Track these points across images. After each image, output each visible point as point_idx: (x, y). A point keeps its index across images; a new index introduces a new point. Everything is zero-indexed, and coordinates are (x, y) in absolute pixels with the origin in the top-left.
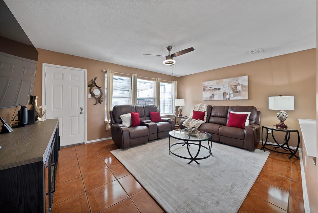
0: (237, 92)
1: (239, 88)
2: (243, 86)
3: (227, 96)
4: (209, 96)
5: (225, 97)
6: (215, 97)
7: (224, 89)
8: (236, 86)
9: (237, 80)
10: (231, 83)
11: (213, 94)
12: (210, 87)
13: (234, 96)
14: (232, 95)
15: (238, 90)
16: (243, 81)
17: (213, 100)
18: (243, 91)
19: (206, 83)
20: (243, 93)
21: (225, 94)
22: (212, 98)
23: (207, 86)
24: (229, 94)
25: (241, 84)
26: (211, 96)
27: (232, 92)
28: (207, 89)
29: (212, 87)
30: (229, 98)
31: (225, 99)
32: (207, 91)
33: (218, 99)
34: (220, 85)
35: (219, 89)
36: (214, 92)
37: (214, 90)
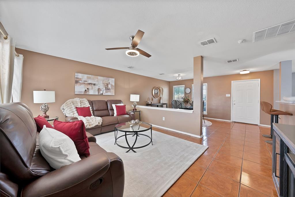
0: (108, 89)
1: (109, 86)
2: (112, 85)
3: (101, 91)
4: (83, 90)
5: (99, 92)
6: (89, 91)
7: (98, 85)
8: (107, 84)
9: (109, 80)
10: (104, 82)
11: (88, 89)
12: (85, 80)
13: (106, 92)
14: (104, 91)
15: (108, 88)
16: (112, 81)
17: (88, 94)
18: (112, 89)
19: (80, 76)
20: (112, 90)
21: (99, 90)
22: (86, 92)
23: (81, 79)
24: (102, 90)
25: (110, 83)
26: (86, 90)
27: (105, 89)
28: (80, 82)
29: (87, 81)
30: (102, 94)
31: (99, 94)
32: (81, 84)
33: (93, 94)
34: (96, 81)
35: (94, 84)
36: (90, 87)
37: (89, 85)
